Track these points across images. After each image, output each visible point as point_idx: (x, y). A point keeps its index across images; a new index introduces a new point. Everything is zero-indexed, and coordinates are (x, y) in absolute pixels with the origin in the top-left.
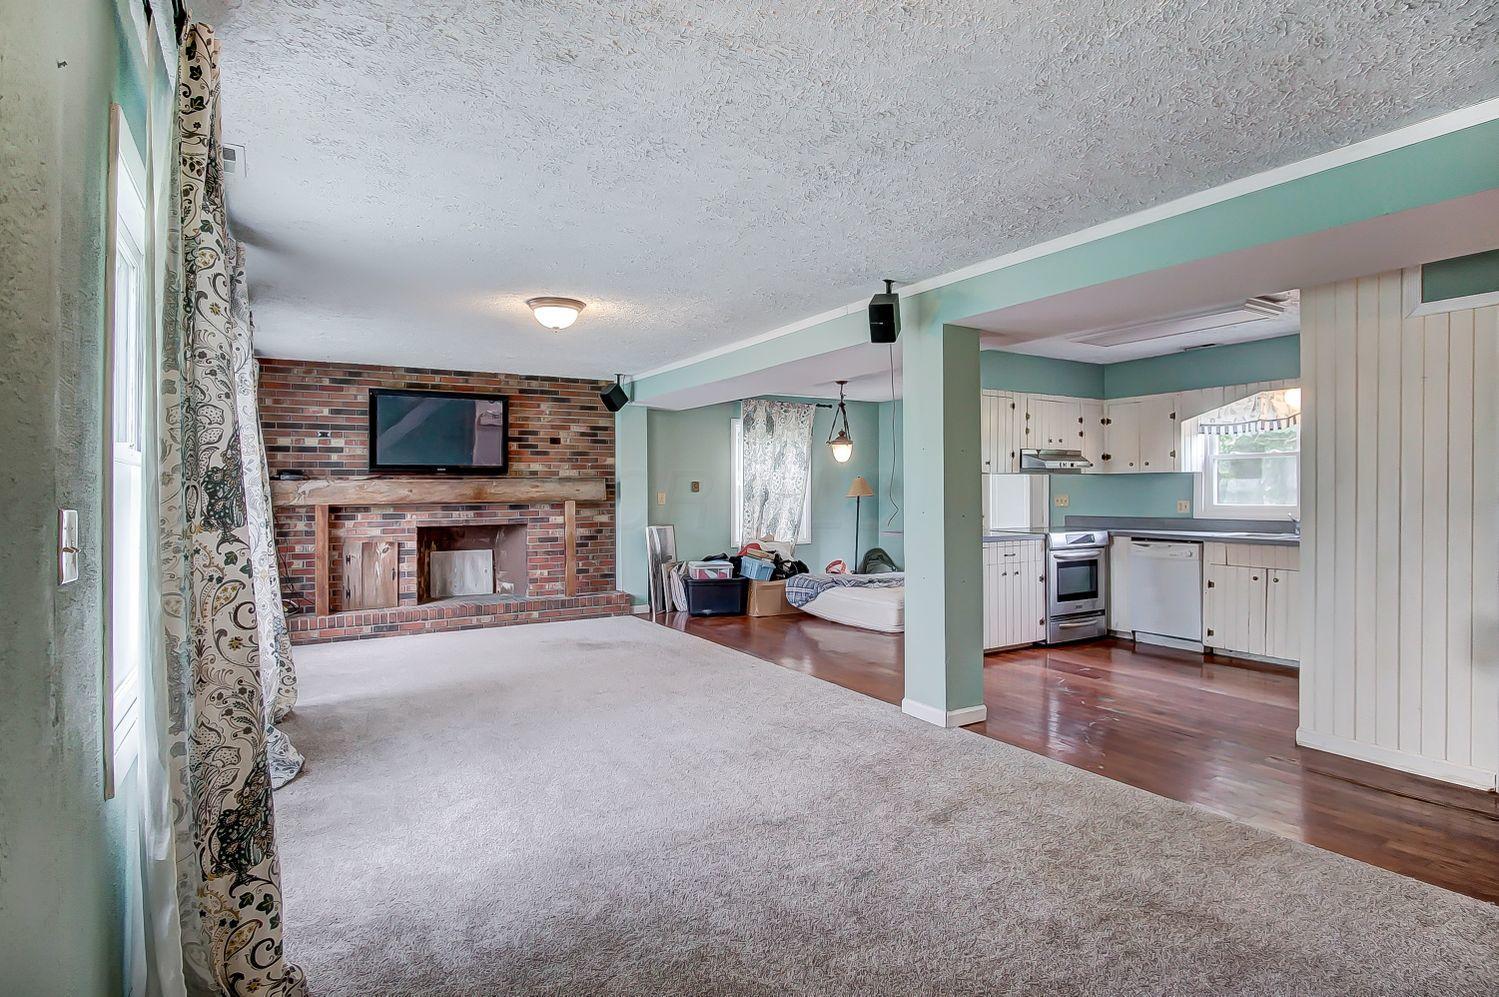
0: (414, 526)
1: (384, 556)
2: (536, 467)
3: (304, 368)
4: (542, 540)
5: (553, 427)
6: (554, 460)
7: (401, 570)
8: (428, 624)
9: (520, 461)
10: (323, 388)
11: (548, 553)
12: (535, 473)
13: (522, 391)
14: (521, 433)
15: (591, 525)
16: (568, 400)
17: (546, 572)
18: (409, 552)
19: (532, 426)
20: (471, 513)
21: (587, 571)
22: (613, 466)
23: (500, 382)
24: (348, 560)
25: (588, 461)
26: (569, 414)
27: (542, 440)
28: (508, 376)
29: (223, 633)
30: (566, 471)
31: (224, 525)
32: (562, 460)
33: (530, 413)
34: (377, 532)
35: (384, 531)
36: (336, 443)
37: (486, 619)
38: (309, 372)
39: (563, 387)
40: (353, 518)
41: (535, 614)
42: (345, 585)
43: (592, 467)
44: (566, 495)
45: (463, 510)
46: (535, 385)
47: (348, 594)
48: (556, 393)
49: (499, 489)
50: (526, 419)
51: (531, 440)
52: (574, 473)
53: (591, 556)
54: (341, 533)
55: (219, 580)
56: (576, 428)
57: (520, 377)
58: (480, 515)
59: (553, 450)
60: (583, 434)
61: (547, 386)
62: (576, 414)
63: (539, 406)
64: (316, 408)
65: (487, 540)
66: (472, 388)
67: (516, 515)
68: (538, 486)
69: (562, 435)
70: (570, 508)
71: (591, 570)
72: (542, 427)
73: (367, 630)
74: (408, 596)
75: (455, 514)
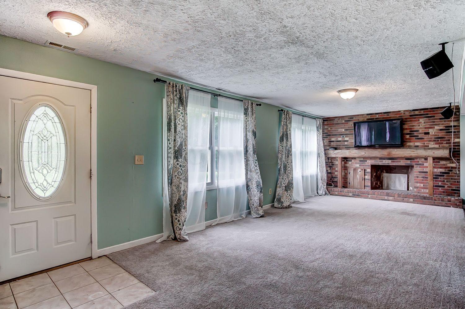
0: (370, 164)
1: (360, 173)
2: (417, 144)
3: (338, 119)
4: (420, 172)
5: (426, 128)
6: (427, 141)
7: (365, 178)
8: (369, 196)
9: (410, 142)
10: (342, 123)
11: (423, 177)
12: (417, 146)
13: (411, 116)
14: (411, 131)
15: (446, 168)
16: (434, 117)
17: (422, 185)
18: (368, 172)
19: (416, 128)
20: (390, 161)
21: (444, 187)
22: (459, 142)
23: (401, 114)
24: (349, 173)
25: (444, 141)
26: (434, 122)
27: (420, 133)
28: (404, 111)
29: (176, 176)
30: (432, 145)
31: (177, 159)
32: (430, 141)
33: (415, 123)
34: (358, 165)
35: (360, 165)
36: (346, 139)
37: (391, 198)
38: (339, 119)
39: (430, 111)
40: (351, 161)
41: (412, 200)
42: (349, 180)
43: (447, 143)
44: (428, 155)
45: (387, 160)
46: (417, 113)
47: (349, 183)
48: (427, 114)
49: (398, 152)
50: (413, 126)
51: (415, 134)
52: (437, 146)
53: (446, 180)
54: (347, 165)
55: (176, 167)
56: (437, 127)
57: (410, 111)
58: (394, 162)
59: (426, 137)
60: (441, 130)
61: (422, 112)
62: (437, 122)
63: (419, 120)
64: (341, 129)
65: (405, 171)
66: (390, 117)
67: (408, 162)
68: (414, 151)
69: (430, 131)
70: (430, 160)
71: (446, 186)
72: (421, 128)
73: (351, 194)
74: (368, 186)
75: (384, 161)
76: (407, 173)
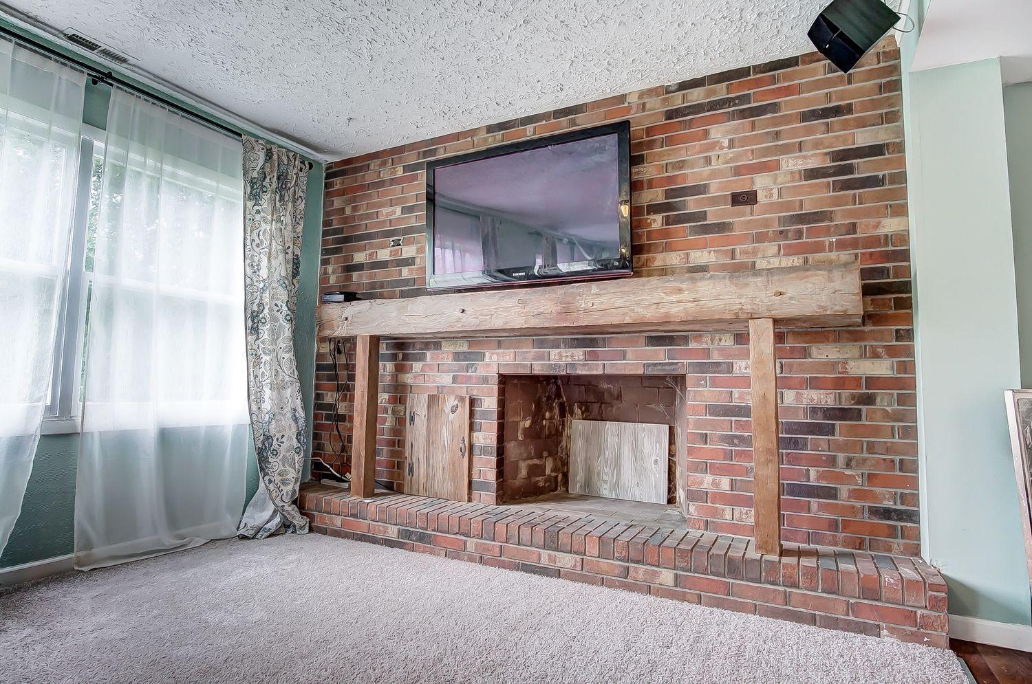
0: (493, 372)
1: (453, 419)
2: (700, 257)
3: (378, 161)
4: (714, 410)
5: (738, 171)
6: (742, 240)
7: (475, 441)
9: (668, 248)
10: (393, 182)
11: (730, 439)
12: (702, 269)
13: (670, 115)
14: (670, 193)
15: (840, 383)
16: (775, 107)
17: (725, 484)
18: (485, 414)
19: (694, 174)
20: (578, 353)
21: (831, 493)
22: (904, 238)
24: (412, 419)
25: (827, 231)
26: (777, 135)
27: (715, 201)
28: (642, 94)
30: (769, 256)
32: (760, 238)
33: (689, 152)
34: (446, 379)
35: (455, 380)
36: (408, 251)
37: (567, 561)
38: (384, 164)
39: (757, 83)
40: (421, 358)
41: (667, 577)
42: (407, 454)
43: (841, 246)
44: (748, 308)
46: (697, 96)
47: (411, 470)
48: (744, 99)
49: (604, 299)
50: (681, 165)
51: (692, 204)
52: (796, 261)
53: (841, 457)
54: (408, 378)
56: (792, 164)
57: (668, 91)
58: (595, 356)
59: (741, 218)
60: (812, 174)
61: (721, 91)
62: (794, 133)
63: (706, 133)
64: (389, 209)
67: (660, 355)
68: (680, 290)
69: (761, 183)
70: (762, 338)
71: (844, 490)
72: (714, 175)
73: (393, 531)
74: (484, 486)
75: (554, 353)
76: (669, 418)
